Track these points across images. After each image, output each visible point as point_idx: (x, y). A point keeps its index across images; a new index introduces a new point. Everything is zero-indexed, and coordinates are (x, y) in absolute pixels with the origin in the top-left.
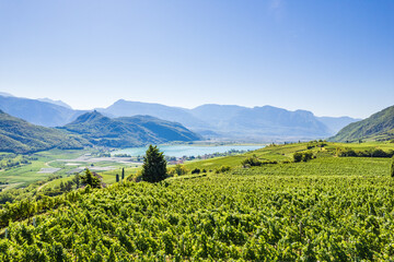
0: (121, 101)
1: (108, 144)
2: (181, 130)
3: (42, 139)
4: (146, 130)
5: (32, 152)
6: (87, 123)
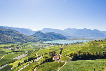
1: (44, 40)
2: (62, 36)
3: (28, 39)
4: (53, 36)
5: (26, 42)
6: (38, 34)
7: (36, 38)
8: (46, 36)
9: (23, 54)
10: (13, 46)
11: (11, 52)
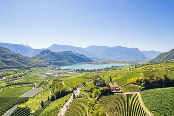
0: (55, 45)
1: (56, 64)
3: (30, 62)
4: (71, 58)
5: (28, 68)
7: (43, 61)
8: (59, 58)
9: (34, 88)
10: (6, 75)
11: (9, 85)
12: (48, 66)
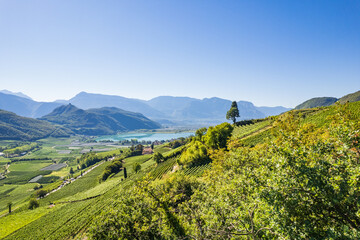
3: (37, 128)
4: (115, 120)
6: (64, 115)
7: (62, 126)
8: (93, 120)
12: (72, 136)
